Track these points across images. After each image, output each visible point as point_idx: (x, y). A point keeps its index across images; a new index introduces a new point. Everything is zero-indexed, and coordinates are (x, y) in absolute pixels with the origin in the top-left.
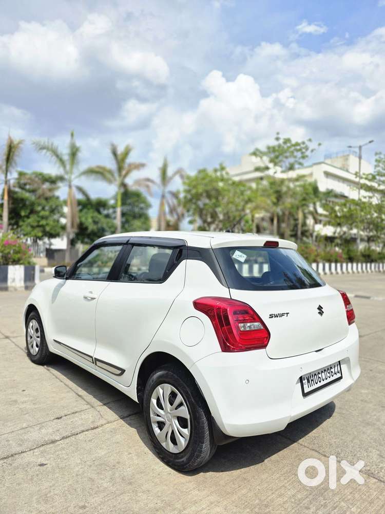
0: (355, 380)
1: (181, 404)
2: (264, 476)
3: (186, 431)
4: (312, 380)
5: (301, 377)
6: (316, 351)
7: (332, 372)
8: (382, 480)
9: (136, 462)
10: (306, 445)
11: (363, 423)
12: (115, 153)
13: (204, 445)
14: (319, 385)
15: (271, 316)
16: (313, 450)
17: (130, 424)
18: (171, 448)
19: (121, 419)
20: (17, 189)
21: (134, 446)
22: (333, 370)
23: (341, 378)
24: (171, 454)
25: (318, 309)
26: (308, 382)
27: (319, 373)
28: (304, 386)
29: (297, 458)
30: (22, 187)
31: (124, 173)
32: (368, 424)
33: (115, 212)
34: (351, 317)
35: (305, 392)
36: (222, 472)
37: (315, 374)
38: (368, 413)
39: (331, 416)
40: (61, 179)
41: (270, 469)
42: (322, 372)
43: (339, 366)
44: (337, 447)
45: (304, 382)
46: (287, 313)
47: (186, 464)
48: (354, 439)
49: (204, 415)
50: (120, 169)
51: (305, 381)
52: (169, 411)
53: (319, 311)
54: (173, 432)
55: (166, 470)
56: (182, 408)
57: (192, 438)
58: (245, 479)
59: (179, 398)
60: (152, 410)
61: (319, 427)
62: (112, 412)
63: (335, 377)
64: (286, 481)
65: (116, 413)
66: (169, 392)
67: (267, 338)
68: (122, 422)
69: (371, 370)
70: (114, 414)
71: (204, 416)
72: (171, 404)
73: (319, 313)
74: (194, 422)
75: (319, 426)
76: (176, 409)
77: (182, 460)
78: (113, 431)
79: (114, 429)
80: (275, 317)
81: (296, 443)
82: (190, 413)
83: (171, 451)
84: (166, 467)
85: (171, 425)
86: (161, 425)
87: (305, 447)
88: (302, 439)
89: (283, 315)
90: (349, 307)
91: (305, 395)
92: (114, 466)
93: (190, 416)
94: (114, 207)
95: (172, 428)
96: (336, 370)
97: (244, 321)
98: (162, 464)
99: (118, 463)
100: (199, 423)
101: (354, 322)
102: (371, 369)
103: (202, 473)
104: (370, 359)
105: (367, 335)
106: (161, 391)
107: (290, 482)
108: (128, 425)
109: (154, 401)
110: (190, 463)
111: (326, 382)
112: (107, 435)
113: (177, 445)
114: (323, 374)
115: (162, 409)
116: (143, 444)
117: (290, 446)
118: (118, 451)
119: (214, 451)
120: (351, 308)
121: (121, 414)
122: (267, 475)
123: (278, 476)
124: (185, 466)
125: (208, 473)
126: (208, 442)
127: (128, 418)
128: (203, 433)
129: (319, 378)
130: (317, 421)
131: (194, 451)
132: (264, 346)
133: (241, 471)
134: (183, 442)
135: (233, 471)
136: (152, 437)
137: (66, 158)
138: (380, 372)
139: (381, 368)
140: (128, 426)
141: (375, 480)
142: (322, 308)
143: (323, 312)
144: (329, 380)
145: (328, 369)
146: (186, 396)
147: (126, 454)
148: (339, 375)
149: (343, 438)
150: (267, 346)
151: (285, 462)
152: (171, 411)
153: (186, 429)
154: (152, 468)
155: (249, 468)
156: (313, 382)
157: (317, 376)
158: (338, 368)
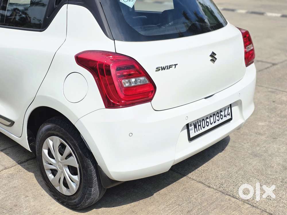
0: (246, 119)
1: (70, 155)
2: (150, 209)
3: (76, 178)
4: (199, 126)
5: (188, 124)
6: (206, 98)
7: (221, 115)
8: (255, 205)
9: (32, 204)
10: (194, 178)
11: (252, 154)
13: (93, 189)
14: (207, 128)
15: (158, 69)
16: (200, 182)
17: (28, 169)
18: (64, 191)
19: (19, 164)
21: (31, 190)
22: (223, 113)
23: (231, 119)
24: (65, 197)
25: (211, 56)
26: (195, 127)
27: (207, 118)
28: (190, 132)
29: (184, 191)
32: (256, 156)
34: (249, 58)
35: (191, 137)
36: (113, 207)
37: (203, 120)
38: (258, 145)
39: (223, 150)
41: (158, 201)
42: (211, 116)
43: (230, 109)
44: (222, 179)
45: (190, 128)
46: (175, 65)
47: (78, 204)
48: (239, 170)
49: (91, 163)
51: (192, 128)
52: (60, 161)
53: (211, 58)
54: (65, 179)
55: (61, 209)
56: (71, 158)
57: (82, 184)
58: (133, 212)
59: (68, 150)
60: (44, 159)
61: (210, 161)
62: (10, 158)
63: (225, 119)
64: (170, 211)
65: (13, 159)
66: (58, 144)
67: (152, 92)
68: (20, 167)
69: (274, 102)
70: (12, 160)
71: (92, 165)
72: (62, 154)
73: (211, 60)
74: (83, 170)
75: (210, 159)
76: (66, 159)
77: (75, 201)
78: (10, 176)
79: (11, 174)
80: (162, 70)
81: (185, 177)
82: (78, 163)
83: (64, 194)
84: (62, 206)
85: (63, 172)
86: (54, 172)
87: (193, 179)
88: (192, 173)
89: (170, 67)
90: (250, 47)
91: (191, 139)
92: (11, 209)
93: (79, 165)
95: (64, 175)
96: (226, 113)
97: (129, 76)
98: (57, 204)
99: (16, 206)
100: (87, 171)
101: (253, 62)
102: (274, 100)
103: (95, 209)
104: (277, 90)
105: (282, 62)
106: (51, 143)
107: (174, 211)
108: (26, 169)
109: (45, 152)
110: (82, 204)
111: (214, 125)
112: (4, 181)
113: (69, 188)
114: (212, 119)
115: (53, 158)
116: (40, 187)
117: (179, 181)
118: (14, 195)
119: (103, 193)
120: (252, 48)
121: (18, 160)
122: (154, 206)
123: (163, 207)
124: (78, 206)
125: (100, 209)
126: (97, 186)
127: (26, 163)
128: (91, 179)
129: (207, 122)
130: (209, 155)
131: (84, 194)
132: (150, 100)
133: (131, 205)
134: (74, 187)
135: (123, 206)
136: (47, 183)
138: (281, 103)
139: (284, 98)
140: (26, 171)
141: (248, 206)
142: (215, 54)
143: (216, 59)
144: (217, 123)
145: (218, 113)
146: (74, 148)
147: (23, 197)
148: (229, 117)
149: (229, 170)
150: (152, 99)
151: (172, 194)
152: (61, 160)
153: (77, 176)
154: (48, 208)
155: (139, 201)
156: (200, 127)
157: (205, 121)
158: (228, 111)
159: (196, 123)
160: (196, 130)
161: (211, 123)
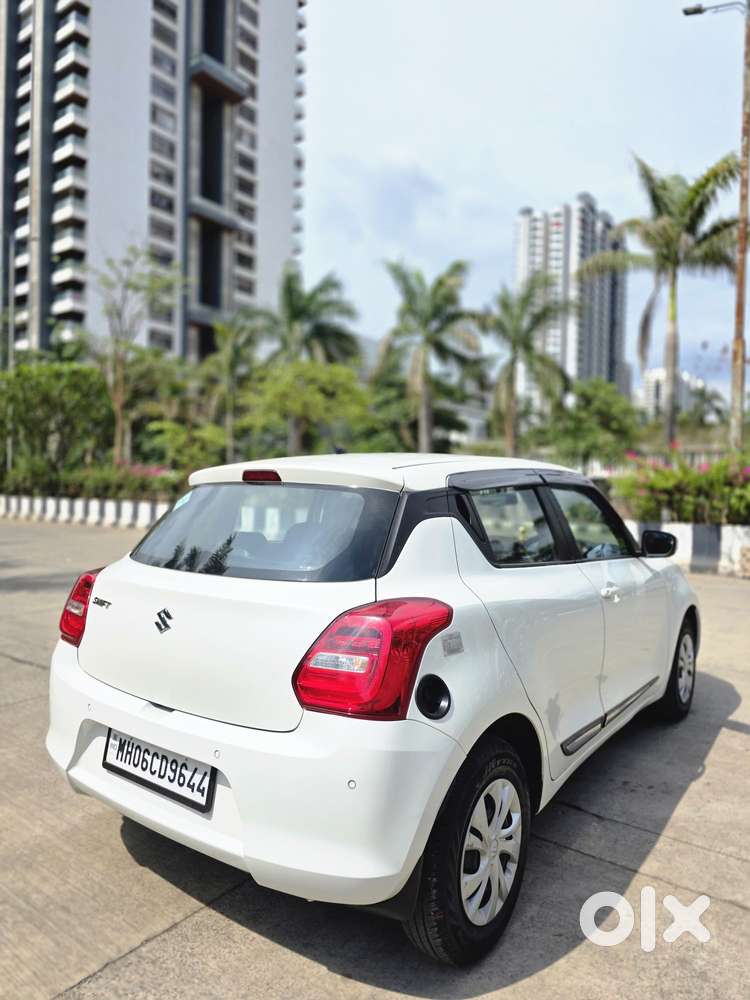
4: (128, 752)
5: (111, 729)
6: (153, 704)
7: (182, 775)
25: (159, 614)
26: (121, 748)
27: (149, 752)
28: (111, 749)
37: (140, 747)
42: (156, 755)
43: (207, 779)
45: (112, 741)
51: (115, 743)
73: (157, 624)
91: (106, 766)
96: (196, 781)
129: (145, 760)
142: (169, 618)
145: (175, 761)
156: (128, 757)
157: (142, 754)
158: (202, 781)
159: (124, 742)
160: (120, 755)
161: (153, 770)
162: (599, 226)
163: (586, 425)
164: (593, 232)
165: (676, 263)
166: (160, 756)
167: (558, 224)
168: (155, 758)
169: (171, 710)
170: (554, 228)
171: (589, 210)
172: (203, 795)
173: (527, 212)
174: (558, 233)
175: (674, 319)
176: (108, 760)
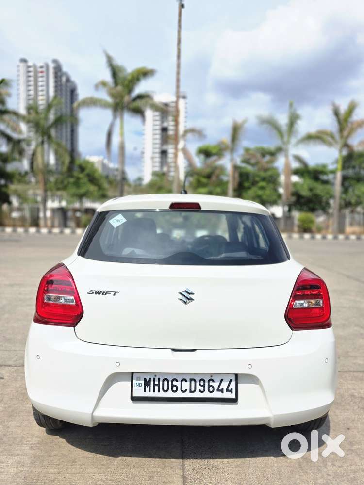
4: (155, 385)
6: (174, 350)
7: (210, 386)
12: (336, 113)
14: (172, 395)
20: (243, 165)
22: (214, 384)
23: (234, 400)
26: (147, 384)
27: (176, 380)
28: (135, 387)
30: (246, 161)
31: (345, 133)
33: (335, 178)
37: (166, 379)
40: (279, 150)
42: (185, 379)
43: (233, 383)
45: (136, 382)
46: (115, 293)
50: (341, 130)
51: (139, 383)
63: (219, 394)
80: (96, 294)
89: (107, 293)
91: (134, 399)
94: (333, 172)
96: (224, 386)
111: (189, 395)
114: (186, 384)
129: (174, 385)
137: (284, 128)
144: (199, 395)
145: (202, 380)
148: (233, 396)
150: (76, 325)
156: (156, 388)
157: (170, 383)
158: (229, 385)
159: (150, 379)
160: (147, 388)
161: (184, 390)
162: (64, 79)
163: (82, 181)
164: (61, 81)
165: (123, 108)
166: (188, 380)
167: (42, 72)
168: (184, 383)
169: (194, 350)
170: (40, 75)
171: (58, 70)
172: (232, 393)
173: (24, 61)
174: (42, 77)
175: (122, 134)
176: (134, 395)
